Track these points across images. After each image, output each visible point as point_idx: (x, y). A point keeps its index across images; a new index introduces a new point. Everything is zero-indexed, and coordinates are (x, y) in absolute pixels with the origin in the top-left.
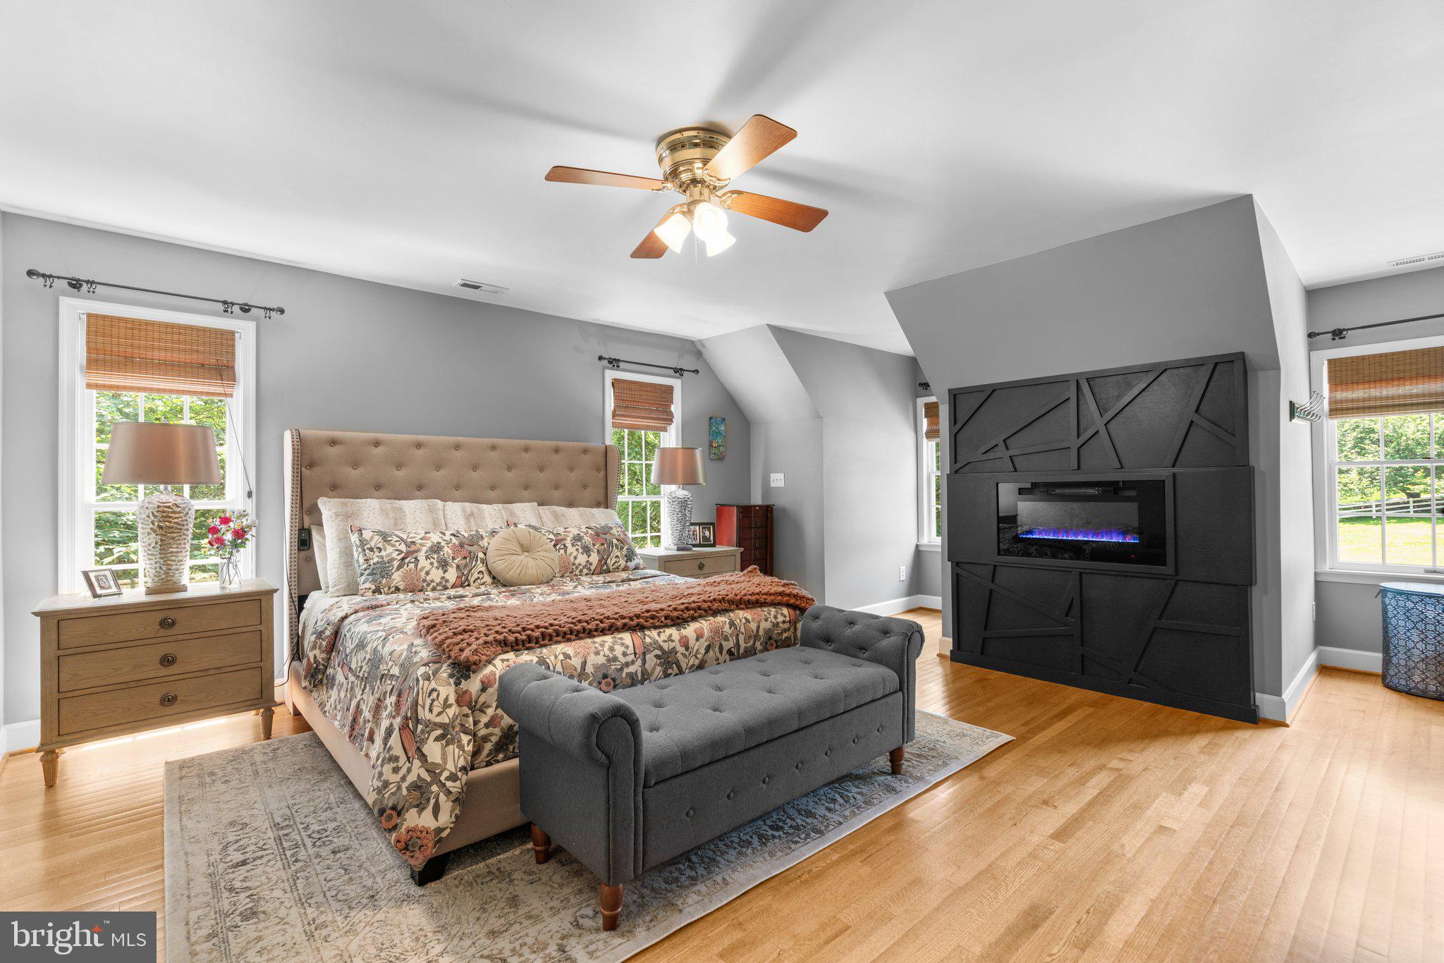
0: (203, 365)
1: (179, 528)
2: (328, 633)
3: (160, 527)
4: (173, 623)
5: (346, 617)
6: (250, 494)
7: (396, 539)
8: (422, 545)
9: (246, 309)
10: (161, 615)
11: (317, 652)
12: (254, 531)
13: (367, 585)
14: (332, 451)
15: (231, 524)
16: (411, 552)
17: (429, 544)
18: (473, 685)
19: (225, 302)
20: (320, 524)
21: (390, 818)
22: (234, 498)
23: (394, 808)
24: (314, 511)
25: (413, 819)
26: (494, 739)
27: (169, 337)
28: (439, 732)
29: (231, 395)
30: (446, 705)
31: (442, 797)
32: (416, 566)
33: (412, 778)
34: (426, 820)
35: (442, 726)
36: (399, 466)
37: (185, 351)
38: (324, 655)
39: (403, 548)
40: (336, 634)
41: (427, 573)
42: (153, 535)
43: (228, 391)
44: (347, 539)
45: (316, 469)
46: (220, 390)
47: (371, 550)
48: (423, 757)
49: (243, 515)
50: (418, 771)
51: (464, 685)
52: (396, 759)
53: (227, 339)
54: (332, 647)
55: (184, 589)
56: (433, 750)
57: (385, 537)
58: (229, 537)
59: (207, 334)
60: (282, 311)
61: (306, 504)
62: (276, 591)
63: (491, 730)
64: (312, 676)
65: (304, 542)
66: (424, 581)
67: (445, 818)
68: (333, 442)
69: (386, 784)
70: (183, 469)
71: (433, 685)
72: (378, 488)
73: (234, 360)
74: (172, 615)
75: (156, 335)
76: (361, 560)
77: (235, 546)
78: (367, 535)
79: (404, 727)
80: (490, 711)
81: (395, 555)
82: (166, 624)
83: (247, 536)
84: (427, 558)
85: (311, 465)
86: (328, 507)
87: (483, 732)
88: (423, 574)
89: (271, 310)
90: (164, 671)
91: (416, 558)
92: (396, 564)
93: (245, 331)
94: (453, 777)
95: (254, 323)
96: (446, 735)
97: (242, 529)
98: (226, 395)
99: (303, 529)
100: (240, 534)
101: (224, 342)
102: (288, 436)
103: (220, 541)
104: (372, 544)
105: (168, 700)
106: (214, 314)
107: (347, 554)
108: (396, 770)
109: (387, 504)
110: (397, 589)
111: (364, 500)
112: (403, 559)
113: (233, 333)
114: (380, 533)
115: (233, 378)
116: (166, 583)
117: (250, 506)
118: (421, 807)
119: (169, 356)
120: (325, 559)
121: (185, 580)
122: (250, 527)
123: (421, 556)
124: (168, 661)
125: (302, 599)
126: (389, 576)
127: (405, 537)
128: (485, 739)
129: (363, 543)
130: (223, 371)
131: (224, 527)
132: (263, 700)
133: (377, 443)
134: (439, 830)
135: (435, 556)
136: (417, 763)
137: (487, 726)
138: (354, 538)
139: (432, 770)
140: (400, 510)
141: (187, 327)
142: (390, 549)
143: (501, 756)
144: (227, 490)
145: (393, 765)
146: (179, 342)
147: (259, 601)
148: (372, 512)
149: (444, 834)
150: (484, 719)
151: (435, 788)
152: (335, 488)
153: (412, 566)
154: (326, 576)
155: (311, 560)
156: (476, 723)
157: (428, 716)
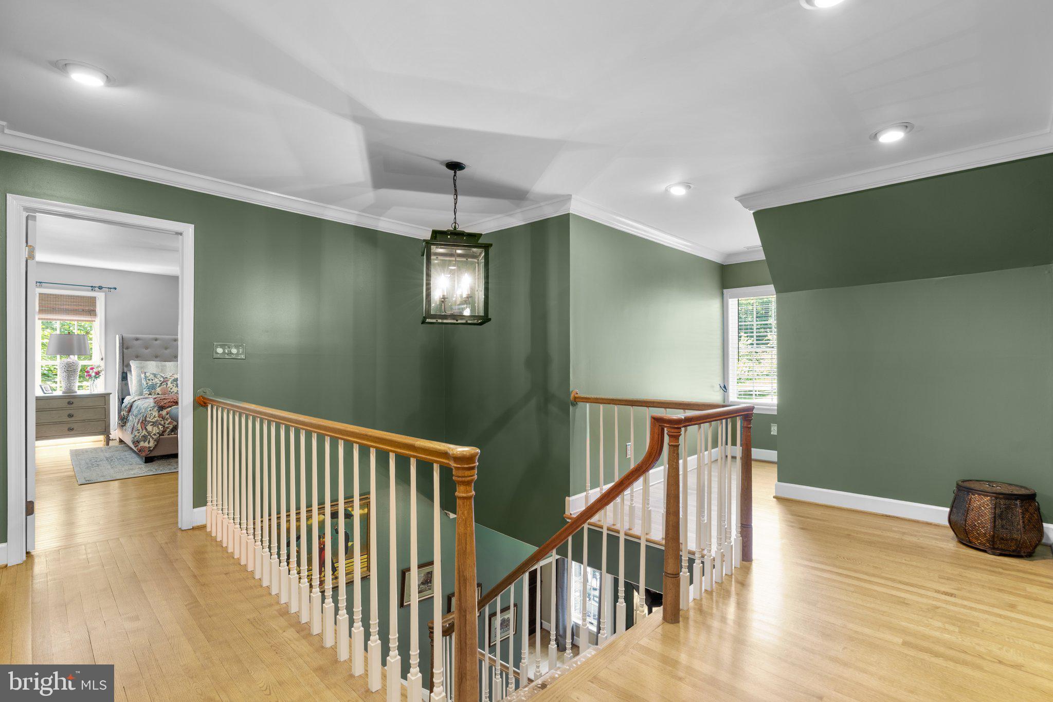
0: (83, 310)
1: (74, 371)
2: (128, 406)
3: (68, 370)
4: (73, 403)
5: (135, 401)
6: (102, 359)
7: (159, 376)
8: (170, 379)
9: (100, 288)
10: (68, 400)
11: (124, 412)
12: (103, 372)
13: (146, 392)
14: (136, 343)
15: (94, 370)
16: (165, 381)
17: (173, 378)
18: (164, 412)
19: (92, 287)
20: (131, 371)
21: (136, 443)
22: (96, 360)
23: (137, 441)
24: (128, 366)
25: (142, 444)
26: (170, 428)
27: (70, 300)
28: (152, 423)
29: (95, 321)
30: (155, 417)
31: (151, 439)
32: (167, 386)
33: (143, 434)
34: (146, 444)
35: (153, 422)
36: (166, 349)
37: (76, 305)
38: (127, 413)
39: (162, 379)
40: (131, 406)
41: (171, 389)
42: (65, 373)
43: (94, 319)
44: (140, 376)
45: (130, 350)
46: (90, 319)
47: (149, 380)
48: (146, 429)
49: (99, 366)
50: (144, 432)
51: (161, 412)
52: (139, 430)
53: (93, 300)
54: (129, 411)
55: (76, 392)
56: (149, 428)
57: (155, 375)
58: (93, 374)
59: (85, 298)
60: (115, 289)
61: (125, 364)
62: (111, 394)
63: (169, 425)
64: (122, 420)
65: (124, 377)
66: (170, 392)
67: (152, 444)
68: (137, 339)
69: (135, 436)
70: (76, 350)
71: (152, 412)
72: (156, 357)
73: (95, 307)
74: (72, 400)
75: (65, 300)
76: (145, 384)
77: (96, 378)
78: (148, 374)
79: (142, 422)
80: (169, 420)
81: (158, 382)
82: (69, 403)
83: (100, 374)
84: (171, 383)
85: (127, 348)
86: (133, 364)
87: (166, 426)
88: (169, 389)
89: (110, 288)
90: (69, 419)
91: (167, 383)
92: (158, 385)
93: (100, 297)
94: (155, 435)
95: (104, 293)
96: (154, 424)
97: (98, 372)
98: (92, 321)
99: (124, 372)
100: (98, 373)
101: (92, 301)
102: (117, 336)
103: (90, 376)
104: (150, 378)
105: (71, 429)
106: (88, 291)
107: (140, 381)
108: (138, 433)
109: (159, 363)
110: (158, 394)
111: (149, 362)
112: (161, 383)
113: (95, 298)
114: (153, 374)
115: (95, 315)
116: (69, 390)
117: (102, 364)
118: (145, 441)
119: (70, 307)
120: (132, 385)
121: (76, 389)
122: (101, 371)
123: (169, 383)
124: (70, 416)
125: (123, 399)
126: (155, 389)
127: (163, 375)
128: (168, 428)
129: (146, 377)
130: (92, 312)
131: (91, 371)
132: (106, 431)
133: (156, 340)
134: (150, 447)
135: (175, 383)
136: (144, 431)
137: (168, 424)
138: (143, 376)
139: (149, 433)
140: (165, 366)
141: (78, 296)
142: (156, 380)
143: (173, 433)
144: (93, 357)
145: (137, 431)
146: (74, 302)
147: (105, 397)
148: (152, 366)
149: (152, 449)
150: (167, 422)
151: (149, 437)
152: (137, 357)
153: (165, 386)
154: (132, 390)
155: (127, 384)
156: (164, 423)
157: (150, 420)
